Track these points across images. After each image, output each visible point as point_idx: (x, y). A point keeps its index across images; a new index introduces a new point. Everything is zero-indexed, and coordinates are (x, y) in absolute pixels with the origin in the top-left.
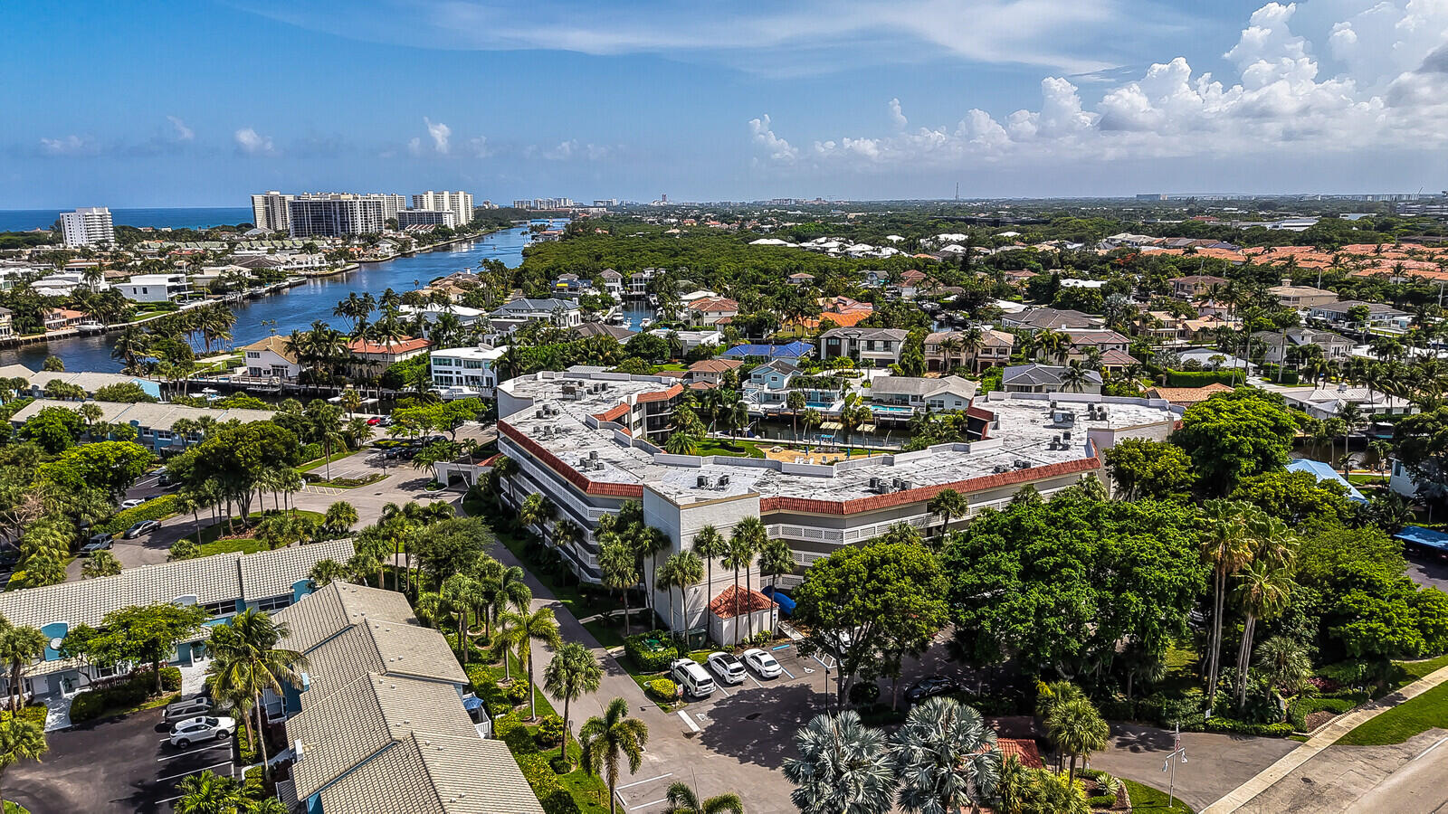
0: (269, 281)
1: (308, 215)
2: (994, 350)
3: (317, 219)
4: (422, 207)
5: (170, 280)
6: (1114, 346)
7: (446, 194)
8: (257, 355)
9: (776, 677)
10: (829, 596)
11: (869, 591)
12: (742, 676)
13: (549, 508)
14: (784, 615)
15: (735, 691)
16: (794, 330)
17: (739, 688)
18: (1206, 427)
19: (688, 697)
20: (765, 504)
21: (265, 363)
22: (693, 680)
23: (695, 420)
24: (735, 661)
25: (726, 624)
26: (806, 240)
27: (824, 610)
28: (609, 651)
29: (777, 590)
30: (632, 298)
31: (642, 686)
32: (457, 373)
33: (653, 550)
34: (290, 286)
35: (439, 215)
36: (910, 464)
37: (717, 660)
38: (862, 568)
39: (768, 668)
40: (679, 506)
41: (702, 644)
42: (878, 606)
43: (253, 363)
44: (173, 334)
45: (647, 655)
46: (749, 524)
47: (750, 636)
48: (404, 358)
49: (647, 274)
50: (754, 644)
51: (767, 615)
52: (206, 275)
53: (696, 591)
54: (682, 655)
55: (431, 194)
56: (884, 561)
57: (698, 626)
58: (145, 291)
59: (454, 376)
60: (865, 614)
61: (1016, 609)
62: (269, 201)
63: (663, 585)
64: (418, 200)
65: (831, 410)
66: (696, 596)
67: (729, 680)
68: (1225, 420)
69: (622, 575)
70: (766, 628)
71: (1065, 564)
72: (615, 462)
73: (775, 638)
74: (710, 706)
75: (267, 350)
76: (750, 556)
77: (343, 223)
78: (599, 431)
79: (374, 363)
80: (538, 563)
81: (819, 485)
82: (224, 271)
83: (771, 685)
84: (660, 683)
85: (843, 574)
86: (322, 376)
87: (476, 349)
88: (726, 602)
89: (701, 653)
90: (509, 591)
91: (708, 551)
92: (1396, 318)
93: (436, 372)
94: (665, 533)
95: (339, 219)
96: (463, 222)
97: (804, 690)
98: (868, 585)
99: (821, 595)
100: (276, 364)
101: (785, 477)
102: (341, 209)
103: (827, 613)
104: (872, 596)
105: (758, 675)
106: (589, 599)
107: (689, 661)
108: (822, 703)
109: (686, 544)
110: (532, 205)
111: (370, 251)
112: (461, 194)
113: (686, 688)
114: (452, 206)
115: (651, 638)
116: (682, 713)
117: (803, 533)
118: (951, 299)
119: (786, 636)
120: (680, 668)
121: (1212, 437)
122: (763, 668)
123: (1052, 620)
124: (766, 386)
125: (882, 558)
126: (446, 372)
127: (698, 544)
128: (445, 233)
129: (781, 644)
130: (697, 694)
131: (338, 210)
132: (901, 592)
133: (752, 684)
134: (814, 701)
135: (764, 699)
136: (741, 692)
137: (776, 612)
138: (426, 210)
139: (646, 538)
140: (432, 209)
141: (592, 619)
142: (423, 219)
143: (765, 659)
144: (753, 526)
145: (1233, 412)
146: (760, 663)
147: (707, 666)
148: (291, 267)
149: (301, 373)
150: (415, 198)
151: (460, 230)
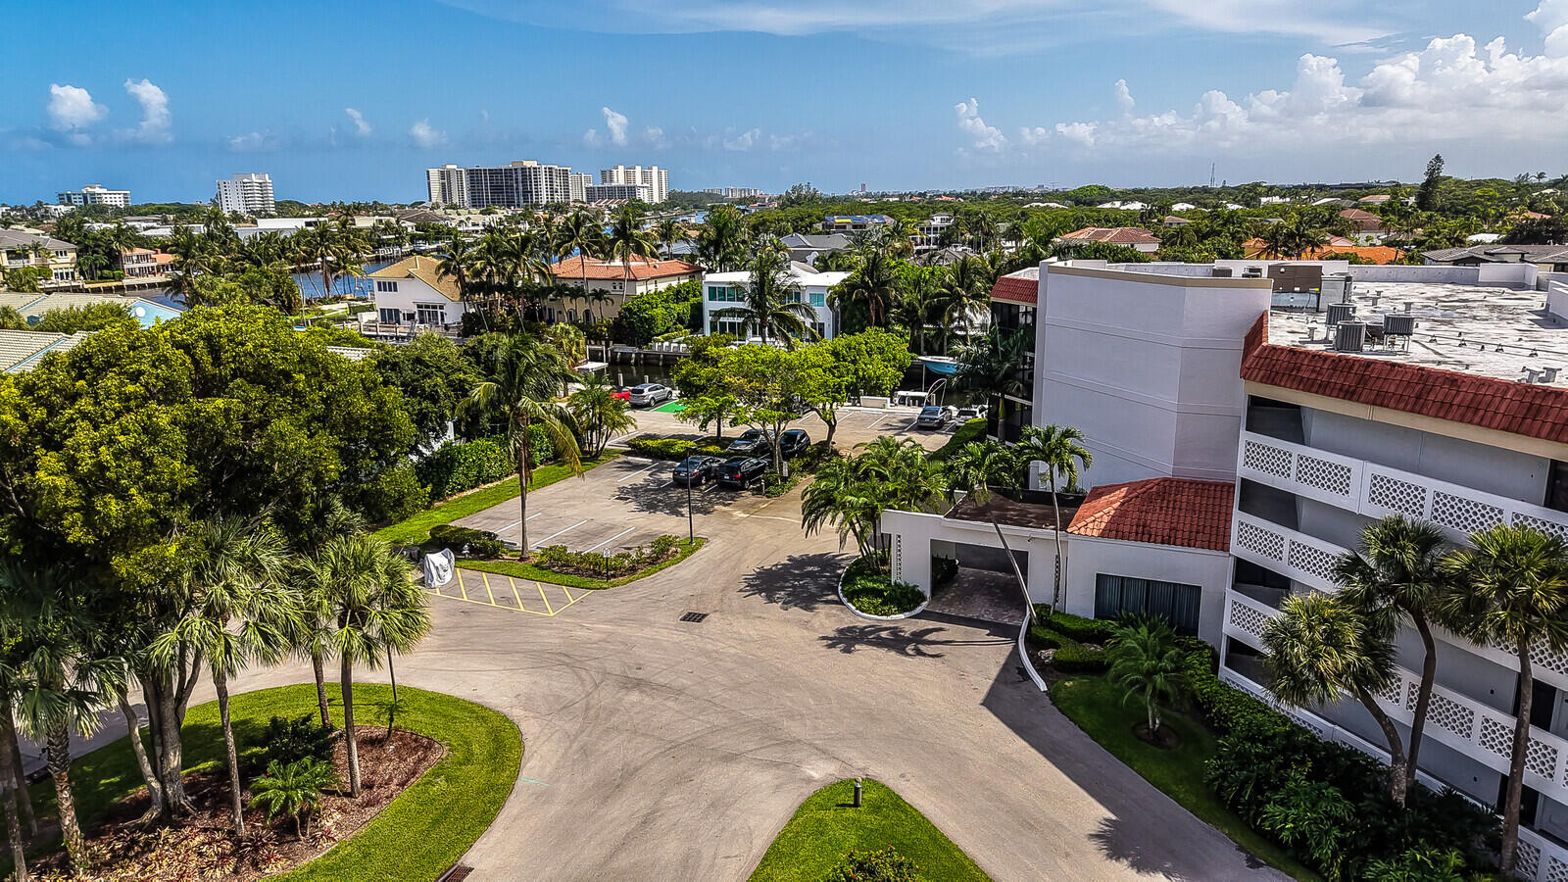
0: (437, 239)
1: (486, 185)
3: (497, 189)
4: (611, 181)
5: (307, 224)
7: (638, 169)
8: (391, 287)
21: (406, 299)
35: (632, 190)
43: (383, 300)
48: (652, 287)
55: (621, 168)
62: (445, 175)
64: (606, 175)
75: (409, 276)
77: (526, 193)
79: (599, 295)
82: (381, 221)
86: (504, 321)
93: (713, 314)
95: (521, 188)
96: (656, 200)
100: (421, 302)
102: (524, 175)
110: (724, 194)
112: (655, 169)
114: (644, 180)
131: (520, 178)
138: (617, 184)
140: (622, 182)
142: (614, 192)
148: (466, 229)
149: (466, 317)
150: (603, 173)
151: (656, 208)
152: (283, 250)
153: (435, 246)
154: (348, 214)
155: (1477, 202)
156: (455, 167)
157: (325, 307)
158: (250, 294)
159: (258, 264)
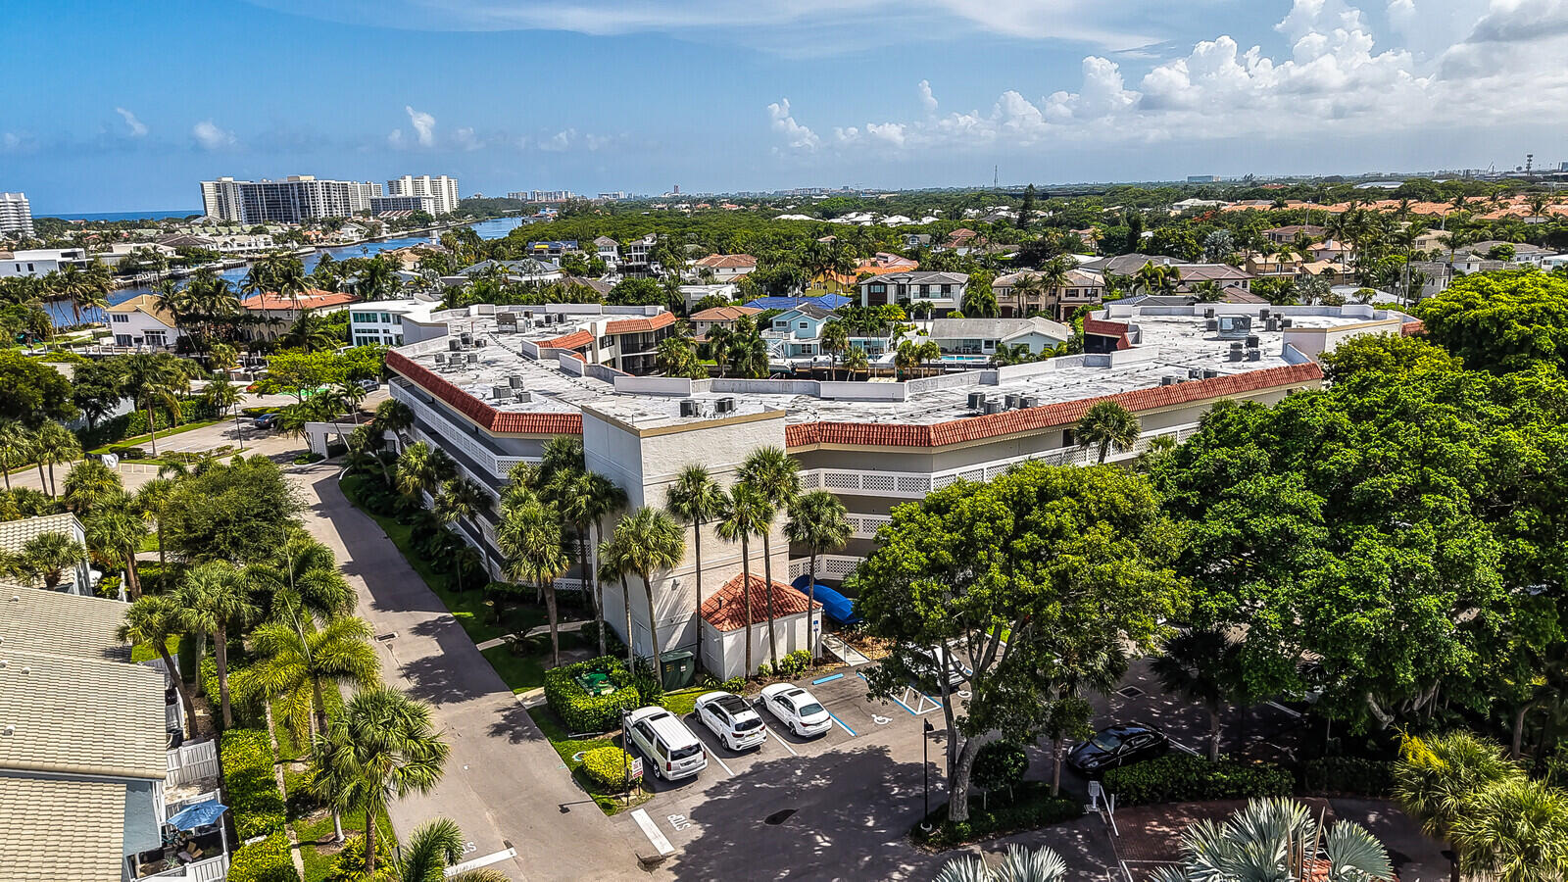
0: (198, 262)
1: (262, 200)
2: (1081, 292)
3: (273, 205)
4: (398, 192)
5: (64, 255)
6: (1232, 283)
7: (427, 179)
8: (124, 318)
9: (822, 735)
10: (935, 568)
11: (1022, 556)
12: (757, 736)
13: (442, 466)
14: (832, 623)
15: (745, 765)
16: (825, 288)
17: (752, 759)
18: (1476, 316)
19: (655, 781)
20: (793, 434)
21: (135, 327)
22: (662, 748)
23: (692, 360)
24: (745, 709)
25: (728, 642)
26: (832, 216)
27: (924, 599)
28: (519, 697)
29: (817, 582)
30: (630, 269)
31: (568, 762)
32: (385, 332)
33: (595, 513)
34: (225, 268)
35: (417, 201)
36: (1023, 382)
37: (712, 708)
38: (1000, 507)
39: (806, 720)
40: (636, 433)
41: (686, 678)
42: (1046, 585)
43: (119, 328)
44: (25, 299)
45: (579, 703)
46: (765, 460)
47: (773, 659)
49: (648, 242)
50: (780, 675)
51: (801, 624)
52: (115, 252)
53: (675, 585)
54: (646, 701)
55: (409, 179)
56: (1045, 495)
57: (681, 646)
58: (31, 267)
59: (381, 335)
60: (1015, 604)
61: (1341, 582)
62: (221, 188)
63: (612, 574)
64: (394, 186)
65: (879, 361)
66: (677, 592)
67: (733, 743)
68: (1506, 305)
69: (539, 560)
70: (801, 646)
71: (1426, 486)
72: (555, 394)
73: (817, 663)
74: (694, 797)
75: (137, 310)
76: (767, 516)
77: (303, 208)
78: (539, 361)
79: (275, 321)
80: (428, 557)
81: (883, 411)
82: (139, 248)
83: (813, 751)
84: (603, 757)
85: (959, 523)
87: (412, 302)
88: (730, 603)
89: (684, 695)
90: (303, 589)
91: (694, 510)
92: (1545, 258)
93: (357, 331)
94: (616, 485)
95: (298, 203)
96: (447, 209)
97: (876, 757)
98: (1018, 544)
99: (915, 568)
100: (147, 329)
101: (826, 404)
102: (300, 191)
103: (930, 606)
104: (1027, 564)
105: (789, 732)
106: (497, 609)
107: (660, 710)
108: (912, 783)
109: (654, 499)
110: (529, 198)
111: (330, 235)
112: (444, 179)
113: (649, 765)
114: (434, 191)
115: (593, 670)
116: (641, 816)
117: (861, 482)
118: (1011, 255)
119: (835, 659)
120: (640, 726)
121: (1486, 330)
122: (796, 720)
123: (1431, 602)
124: (792, 335)
125: (1041, 489)
126: (370, 331)
127: (675, 499)
128: (425, 220)
129: (828, 674)
130: (670, 775)
131: (297, 194)
132: (1095, 554)
133: (778, 749)
134: (897, 780)
135: (802, 780)
136: (758, 768)
137: (817, 617)
138: (403, 195)
139: (581, 493)
140: (410, 194)
141: (498, 642)
142: (397, 204)
143: (799, 701)
144: (773, 463)
145: (1513, 292)
146: (792, 708)
147: (694, 721)
148: (231, 249)
149: (180, 340)
150: (390, 184)
151: (443, 218)
152: (36, 290)
153: (194, 269)
154: (105, 242)
155: (1086, 217)
156: (231, 179)
157: (75, 334)
158: (9, 330)
159: (16, 301)
